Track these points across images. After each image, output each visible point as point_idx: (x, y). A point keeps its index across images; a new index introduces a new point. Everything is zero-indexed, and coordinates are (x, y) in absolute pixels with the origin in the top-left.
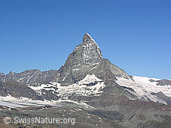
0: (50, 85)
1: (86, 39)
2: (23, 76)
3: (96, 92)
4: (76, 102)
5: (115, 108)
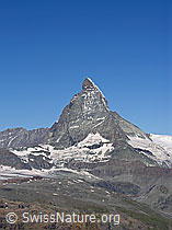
0: (39, 149)
1: (87, 86)
2: (3, 137)
3: (102, 156)
4: (75, 171)
5: (128, 178)
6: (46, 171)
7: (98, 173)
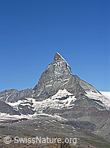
0: (26, 101)
1: (57, 58)
2: (3, 96)
3: (68, 105)
4: (50, 115)
5: (86, 119)
6: (31, 116)
7: (66, 116)
